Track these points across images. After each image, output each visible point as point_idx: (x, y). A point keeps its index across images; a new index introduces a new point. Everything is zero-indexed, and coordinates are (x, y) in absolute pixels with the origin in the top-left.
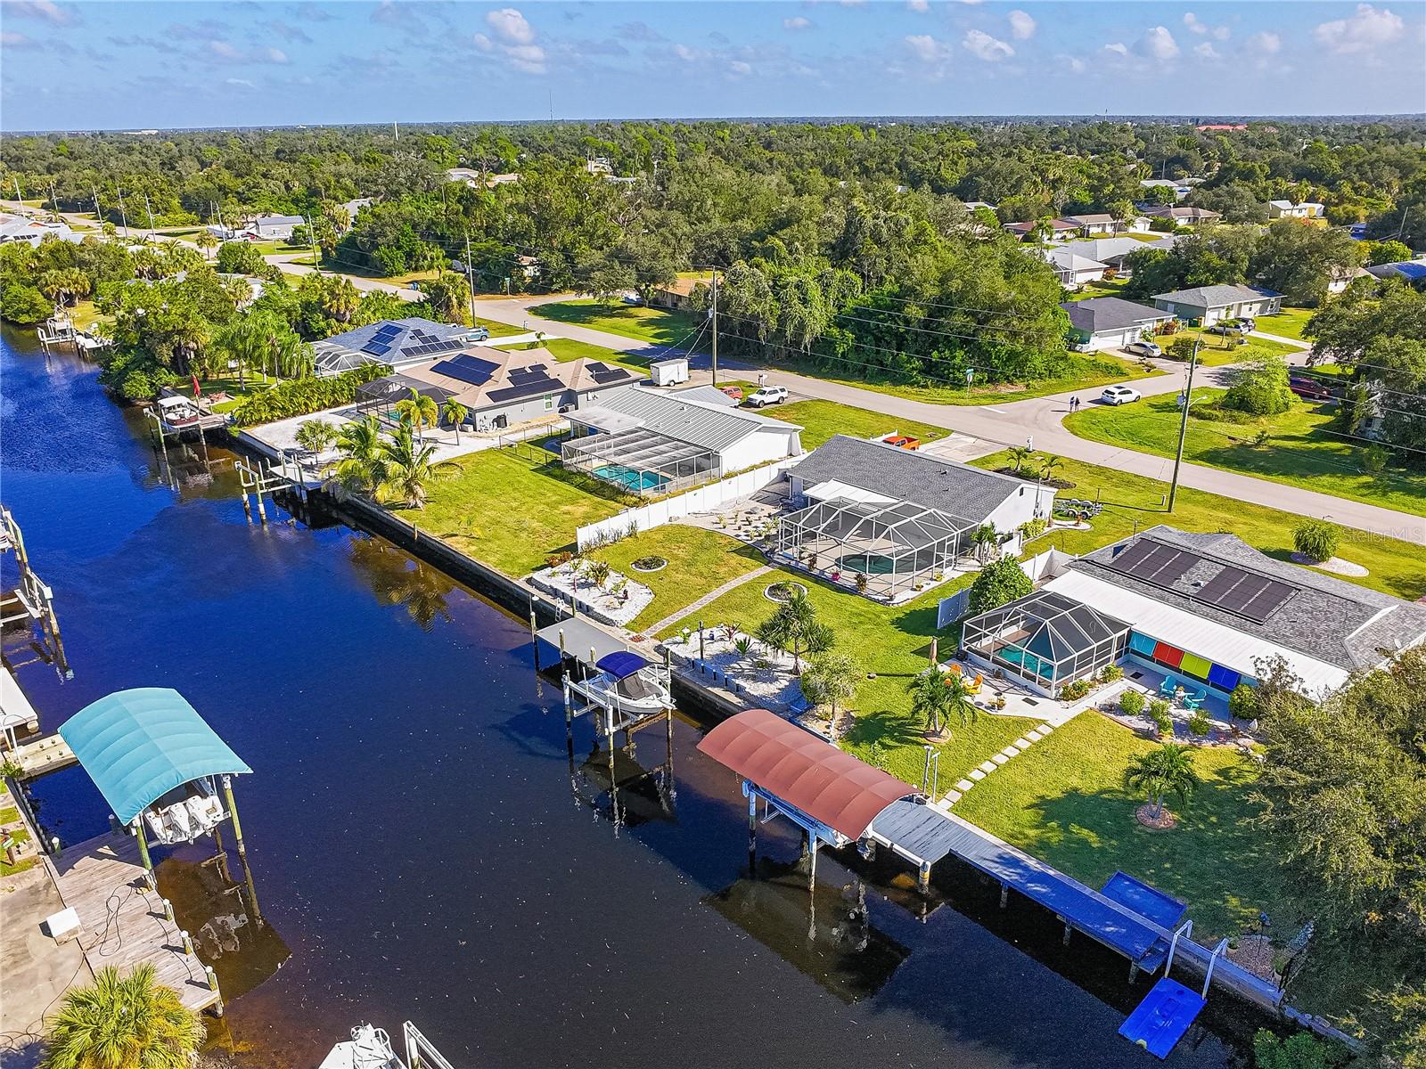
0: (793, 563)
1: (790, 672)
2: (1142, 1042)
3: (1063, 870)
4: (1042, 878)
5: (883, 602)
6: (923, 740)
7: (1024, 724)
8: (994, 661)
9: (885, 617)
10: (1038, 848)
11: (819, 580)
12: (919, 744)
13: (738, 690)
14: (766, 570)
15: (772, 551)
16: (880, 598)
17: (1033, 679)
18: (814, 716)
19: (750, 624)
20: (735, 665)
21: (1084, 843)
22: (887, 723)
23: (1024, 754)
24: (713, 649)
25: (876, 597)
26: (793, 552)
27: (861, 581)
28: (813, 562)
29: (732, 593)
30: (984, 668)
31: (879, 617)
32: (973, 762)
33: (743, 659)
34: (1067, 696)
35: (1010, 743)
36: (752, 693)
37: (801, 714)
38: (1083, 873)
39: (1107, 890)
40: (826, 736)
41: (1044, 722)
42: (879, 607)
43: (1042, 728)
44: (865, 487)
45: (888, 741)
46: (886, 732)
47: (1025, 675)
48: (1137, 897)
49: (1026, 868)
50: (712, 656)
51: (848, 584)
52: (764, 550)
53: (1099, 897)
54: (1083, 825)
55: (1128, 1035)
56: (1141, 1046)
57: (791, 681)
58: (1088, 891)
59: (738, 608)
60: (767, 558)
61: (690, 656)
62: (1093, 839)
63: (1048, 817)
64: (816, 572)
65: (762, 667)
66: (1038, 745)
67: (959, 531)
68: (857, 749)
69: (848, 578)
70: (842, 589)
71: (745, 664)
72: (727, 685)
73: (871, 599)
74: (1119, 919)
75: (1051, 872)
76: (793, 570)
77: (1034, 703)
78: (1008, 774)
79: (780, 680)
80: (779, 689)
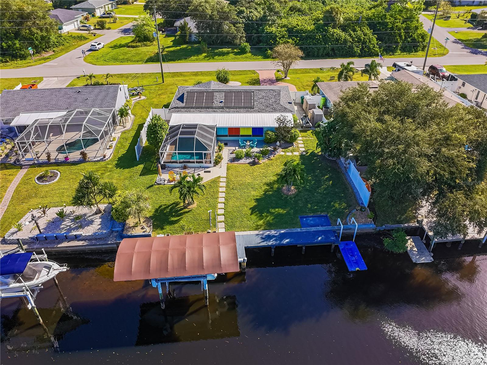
0: (36, 162)
1: (96, 213)
2: (357, 269)
3: (284, 228)
4: (282, 236)
5: (102, 160)
6: (186, 210)
7: (215, 182)
8: (180, 163)
9: (110, 166)
10: (269, 226)
11: (58, 164)
12: (187, 212)
13: (76, 238)
14: (23, 172)
15: (18, 160)
16: (99, 159)
17: (202, 162)
18: (130, 228)
19: (46, 202)
20: (62, 226)
21: (279, 215)
22: (165, 212)
23: (227, 193)
24: (43, 223)
25: (96, 159)
26: (29, 156)
27: (84, 154)
28: (49, 156)
29: (17, 191)
30: (175, 168)
31: (107, 167)
32: (214, 207)
33: (64, 221)
34: (216, 163)
35: (218, 192)
36: (87, 234)
37: (123, 230)
38: (294, 225)
39: (303, 225)
40: (146, 233)
41: (219, 177)
42: (103, 163)
43: (221, 180)
44: (42, 111)
45: (173, 219)
46: (169, 215)
47: (197, 162)
48: (312, 222)
49: (274, 236)
50: (45, 229)
51: (76, 160)
52: (12, 162)
53: (304, 230)
54: (274, 208)
55: (353, 270)
56: (358, 270)
57: (100, 218)
58: (299, 230)
59: (29, 197)
60: (17, 165)
61: (31, 236)
62: (281, 211)
63: (261, 212)
64: (52, 161)
65: (79, 219)
66: (227, 186)
67: (111, 115)
68: (164, 231)
69: (75, 155)
70: (75, 163)
71: (67, 223)
72: (67, 238)
73: (95, 161)
74: (318, 233)
75: (282, 232)
76: (40, 165)
77: (209, 172)
78: (231, 203)
79: (95, 220)
80: (99, 225)
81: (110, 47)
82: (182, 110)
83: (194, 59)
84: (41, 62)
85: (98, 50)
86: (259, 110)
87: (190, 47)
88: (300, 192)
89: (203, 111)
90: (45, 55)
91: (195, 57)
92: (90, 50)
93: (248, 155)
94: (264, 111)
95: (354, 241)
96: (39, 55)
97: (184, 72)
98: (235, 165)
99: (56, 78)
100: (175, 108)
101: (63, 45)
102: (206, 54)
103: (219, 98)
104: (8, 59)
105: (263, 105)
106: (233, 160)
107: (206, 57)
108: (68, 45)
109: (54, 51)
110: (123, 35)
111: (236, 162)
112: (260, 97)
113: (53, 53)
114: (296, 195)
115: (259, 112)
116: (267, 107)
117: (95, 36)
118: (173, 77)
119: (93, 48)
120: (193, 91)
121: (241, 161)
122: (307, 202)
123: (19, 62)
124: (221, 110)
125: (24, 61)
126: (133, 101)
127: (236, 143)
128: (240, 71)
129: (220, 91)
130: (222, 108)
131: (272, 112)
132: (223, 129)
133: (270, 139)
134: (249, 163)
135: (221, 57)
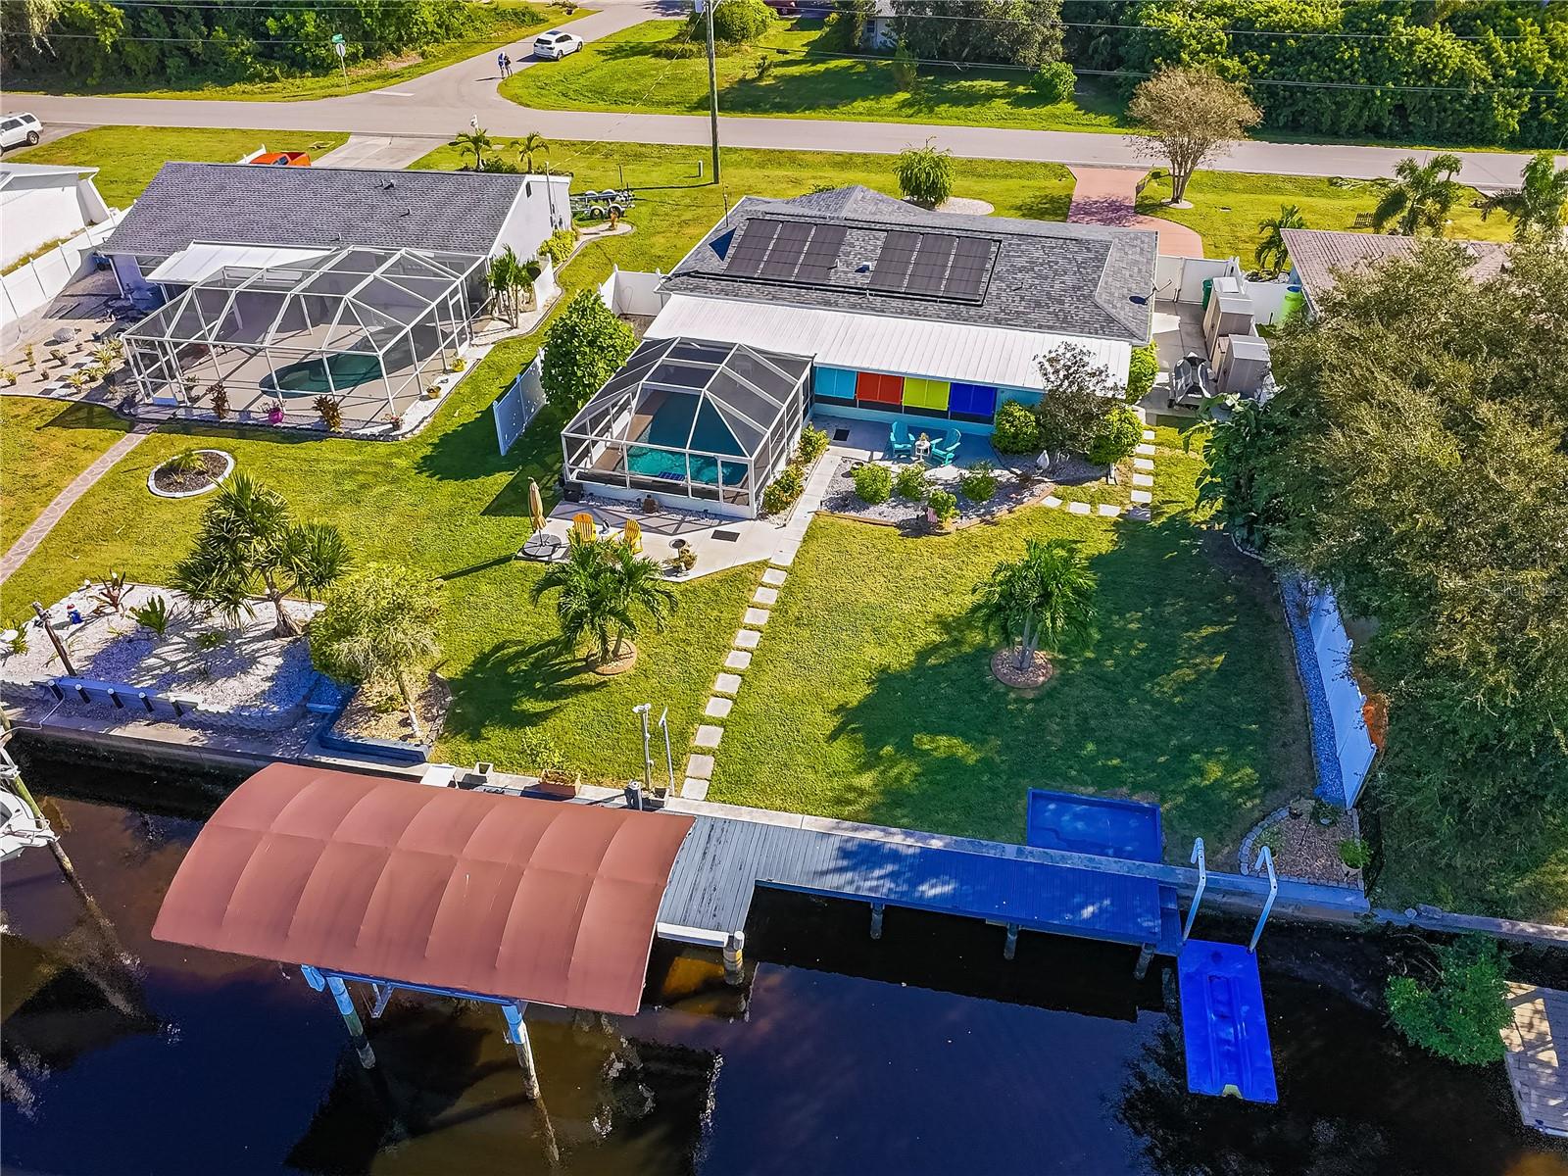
0: (181, 413)
1: (275, 634)
2: (1230, 1089)
3: (952, 829)
4: (929, 865)
5: (385, 437)
6: (589, 678)
7: (739, 581)
8: (636, 485)
9: (401, 463)
10: (889, 808)
11: (244, 429)
12: (588, 688)
13: (180, 714)
14: (131, 442)
15: (129, 401)
16: (376, 430)
17: (714, 495)
18: (364, 710)
19: (145, 560)
20: (152, 661)
21: (952, 763)
22: (511, 669)
23: (770, 635)
24: (88, 643)
25: (368, 431)
26: (171, 391)
27: (328, 410)
28: (220, 400)
29: (80, 507)
30: (618, 502)
31: (390, 466)
32: (699, 685)
33: (164, 642)
34: (773, 505)
35: (735, 624)
36: (213, 709)
37: (336, 716)
38: (991, 825)
39: (1036, 834)
40: (410, 746)
41: (765, 564)
42: (382, 448)
43: (768, 577)
44: (258, 241)
45: (530, 706)
46: (519, 687)
47: (697, 493)
48: (1080, 825)
49: (895, 856)
50: (94, 659)
51: (305, 423)
52: (112, 405)
53: (1034, 855)
54: (934, 731)
55: (1208, 1090)
56: (1231, 1096)
57: (284, 653)
58: (1010, 852)
59: (106, 534)
60: (124, 418)
61: (41, 679)
62: (962, 749)
63: (874, 741)
64: (231, 417)
65: (212, 644)
66: (781, 608)
67: (463, 277)
68: (481, 746)
69: (300, 410)
70: (295, 436)
71: (172, 651)
72: (151, 710)
73: (361, 438)
74: (1088, 884)
75: (936, 844)
76: (187, 427)
77: (732, 537)
78: (766, 683)
79: (262, 660)
80: (268, 679)
81: (600, 52)
82: (712, 284)
83: (861, 109)
84: (372, 85)
85: (556, 59)
86: (1002, 315)
87: (861, 68)
88: (1066, 681)
89: (785, 295)
90: (391, 64)
91: (867, 104)
92: (535, 58)
93: (906, 492)
94: (1021, 322)
95: (1253, 946)
96: (373, 63)
97: (804, 153)
98: (844, 522)
99: (388, 140)
100: (688, 274)
101: (460, 36)
102: (907, 95)
103: (861, 252)
104: (277, 72)
105: (1022, 299)
106: (842, 503)
107: (903, 106)
108: (473, 36)
109: (423, 55)
110: (658, 17)
111: (853, 514)
112: (1021, 262)
113: (421, 60)
114: (1048, 694)
115: (998, 322)
116: (1038, 304)
117: (570, 13)
118: (761, 166)
119: (543, 51)
120: (775, 217)
121: (871, 513)
122: (1086, 732)
123: (309, 82)
124: (853, 299)
125: (323, 81)
126: (583, 239)
127: (877, 437)
128: (1009, 162)
129: (873, 226)
130: (860, 291)
131: (1050, 328)
132: (843, 372)
133: (1015, 436)
134: (898, 526)
135: (962, 108)
